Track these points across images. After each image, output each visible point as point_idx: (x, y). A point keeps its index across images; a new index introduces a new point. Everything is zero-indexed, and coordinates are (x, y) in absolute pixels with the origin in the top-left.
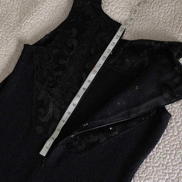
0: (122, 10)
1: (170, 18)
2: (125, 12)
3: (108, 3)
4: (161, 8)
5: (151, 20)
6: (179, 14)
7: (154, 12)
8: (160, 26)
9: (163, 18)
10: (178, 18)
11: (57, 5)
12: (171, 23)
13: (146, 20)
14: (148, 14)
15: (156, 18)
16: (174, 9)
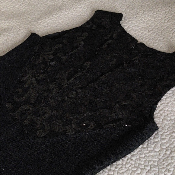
2: (143, 30)
11: (78, 15)
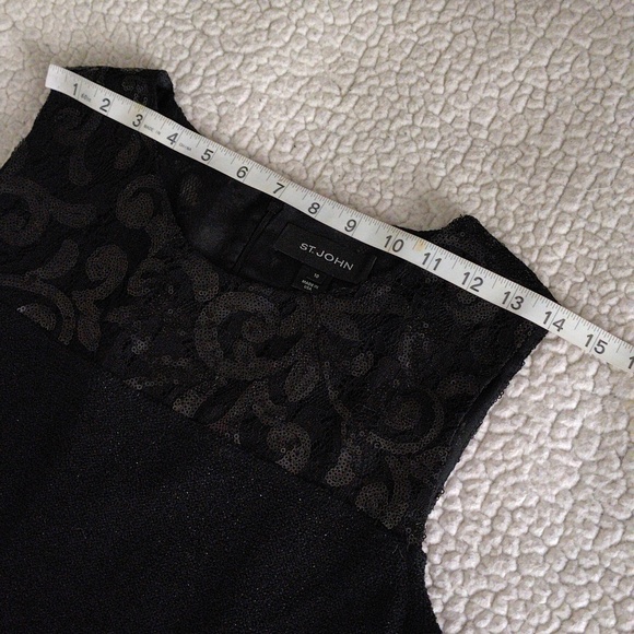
0: (304, 92)
1: (525, 127)
3: (240, 58)
4: (485, 80)
5: (438, 138)
6: (566, 107)
7: (452, 101)
8: (478, 168)
9: (493, 127)
10: (563, 128)
12: (527, 153)
13: (414, 135)
14: (423, 111)
15: (462, 130)
16: (543, 86)
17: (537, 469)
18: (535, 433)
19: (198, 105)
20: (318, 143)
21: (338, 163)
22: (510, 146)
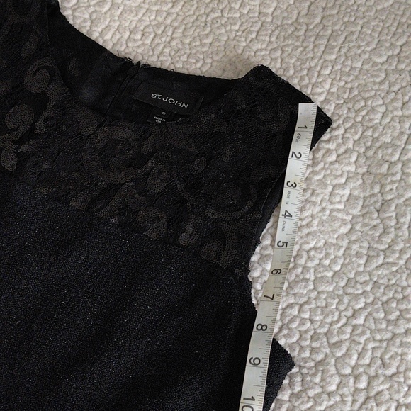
1: (296, 12)
5: (239, 23)
8: (267, 39)
9: (275, 14)
10: (321, 10)
12: (299, 27)
13: (223, 22)
14: (228, 7)
15: (254, 17)
17: (322, 223)
18: (319, 200)
19: (76, 14)
20: (159, 32)
21: (173, 43)
22: (287, 24)
